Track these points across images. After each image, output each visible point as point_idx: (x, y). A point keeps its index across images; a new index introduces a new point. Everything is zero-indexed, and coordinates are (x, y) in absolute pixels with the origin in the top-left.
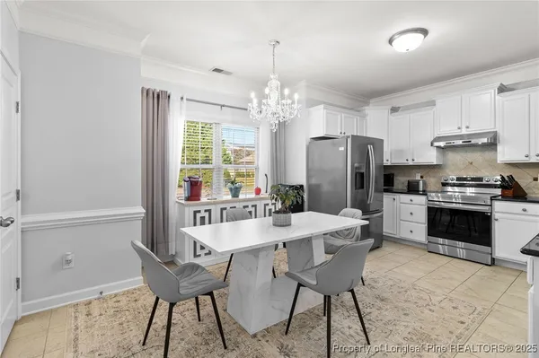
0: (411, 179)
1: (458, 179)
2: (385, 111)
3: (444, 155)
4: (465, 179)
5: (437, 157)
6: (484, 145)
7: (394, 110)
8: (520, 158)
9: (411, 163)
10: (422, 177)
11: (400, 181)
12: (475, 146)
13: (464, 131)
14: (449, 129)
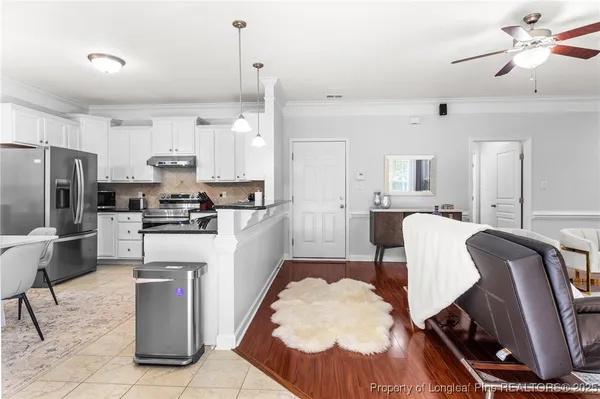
0: (133, 197)
1: (173, 196)
2: (105, 122)
3: (163, 175)
4: (177, 196)
5: (154, 176)
6: (186, 167)
7: (117, 123)
8: (209, 179)
9: (131, 181)
10: (144, 195)
11: (123, 199)
12: (180, 167)
13: (174, 154)
14: (162, 150)
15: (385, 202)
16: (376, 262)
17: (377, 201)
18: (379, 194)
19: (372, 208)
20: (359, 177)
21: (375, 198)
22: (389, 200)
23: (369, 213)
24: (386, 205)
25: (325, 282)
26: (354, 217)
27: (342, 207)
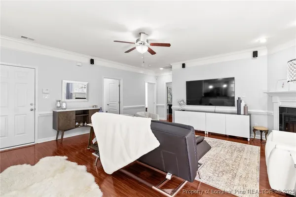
15: (64, 105)
16: (57, 140)
17: (59, 105)
18: (60, 101)
19: (54, 109)
20: (46, 92)
21: (56, 104)
22: (66, 104)
23: (52, 112)
24: (64, 107)
25: (29, 166)
26: (41, 116)
27: (32, 110)
